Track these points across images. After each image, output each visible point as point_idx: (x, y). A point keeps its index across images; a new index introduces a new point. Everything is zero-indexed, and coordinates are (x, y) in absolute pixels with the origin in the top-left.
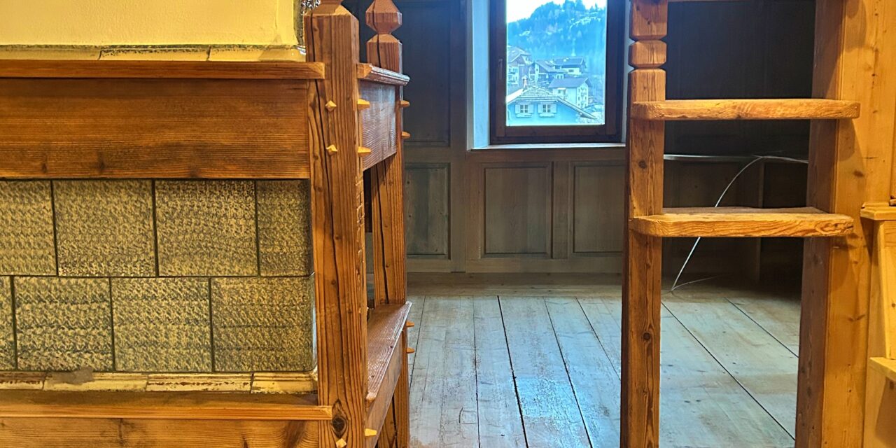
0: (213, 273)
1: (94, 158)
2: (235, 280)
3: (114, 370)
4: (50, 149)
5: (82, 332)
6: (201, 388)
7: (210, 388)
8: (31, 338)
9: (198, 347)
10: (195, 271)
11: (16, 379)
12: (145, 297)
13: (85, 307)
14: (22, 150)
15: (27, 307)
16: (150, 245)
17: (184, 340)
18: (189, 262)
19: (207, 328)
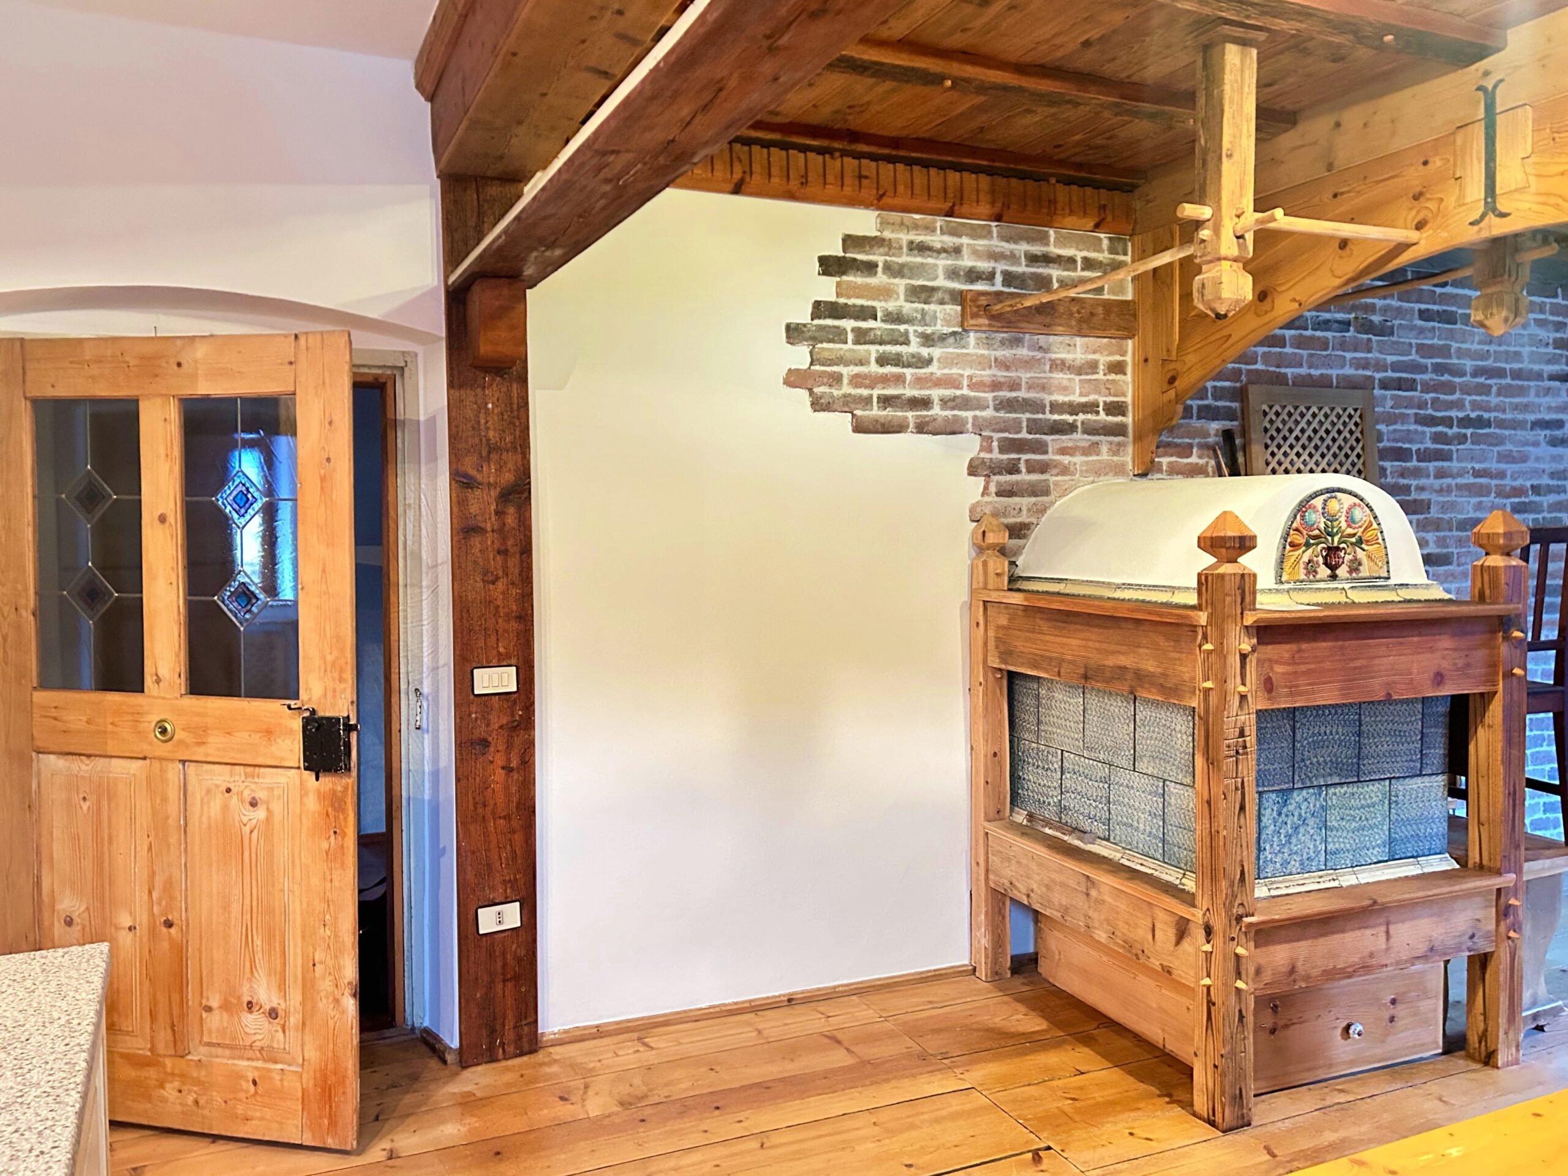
0: (1166, 776)
1: (1082, 671)
2: (1178, 786)
3: (1108, 840)
4: (1063, 660)
5: (1094, 804)
6: (1149, 871)
7: (1156, 874)
8: (1070, 801)
9: (1155, 837)
10: (1155, 772)
11: (1057, 829)
12: (1127, 786)
13: (1096, 784)
14: (1050, 659)
15: (1068, 776)
16: (1132, 742)
17: (1148, 829)
18: (1152, 763)
19: (1161, 823)
